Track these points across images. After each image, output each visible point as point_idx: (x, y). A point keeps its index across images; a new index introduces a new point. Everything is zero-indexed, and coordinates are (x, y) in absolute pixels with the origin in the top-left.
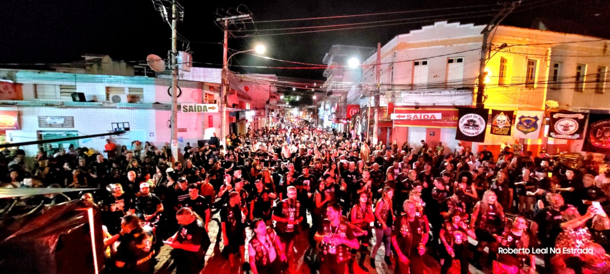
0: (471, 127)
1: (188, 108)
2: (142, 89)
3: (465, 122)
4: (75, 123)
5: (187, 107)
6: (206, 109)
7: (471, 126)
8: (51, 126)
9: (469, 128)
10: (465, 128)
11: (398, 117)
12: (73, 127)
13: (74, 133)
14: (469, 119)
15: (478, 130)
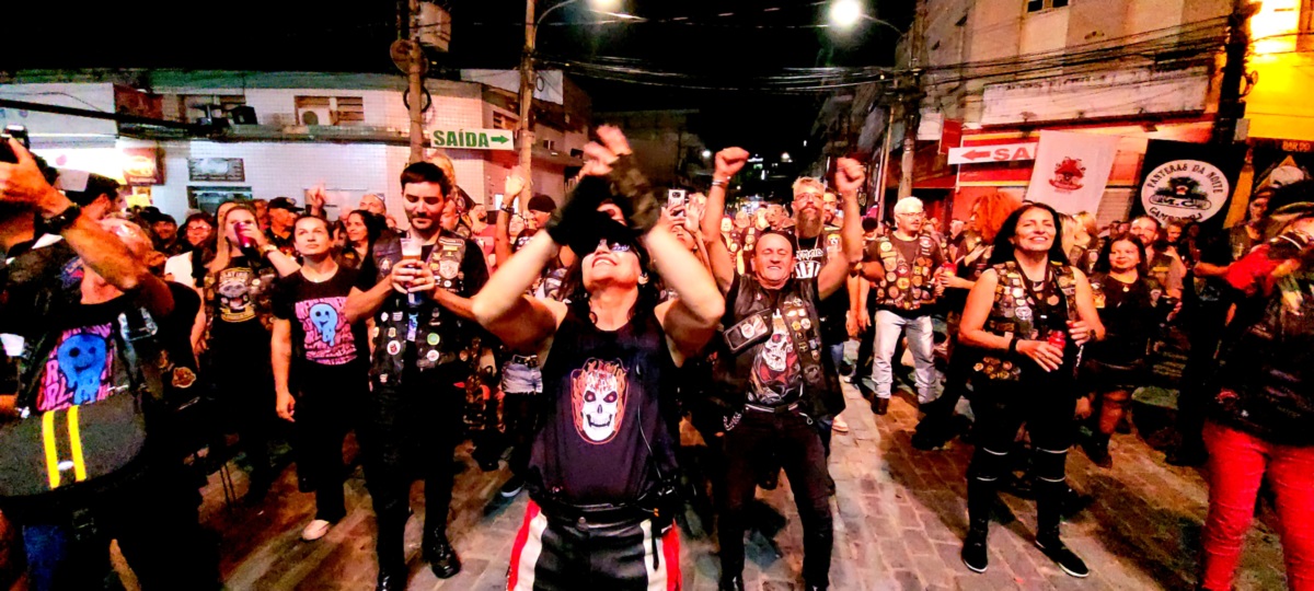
0: (1179, 201)
1: (445, 137)
2: (361, 98)
3: (1164, 183)
4: (246, 173)
5: (442, 133)
6: (486, 141)
7: (1181, 197)
8: (208, 178)
9: (1171, 202)
10: (1160, 201)
11: (967, 156)
12: (243, 180)
13: (246, 193)
14: (1176, 175)
15: (1199, 207)
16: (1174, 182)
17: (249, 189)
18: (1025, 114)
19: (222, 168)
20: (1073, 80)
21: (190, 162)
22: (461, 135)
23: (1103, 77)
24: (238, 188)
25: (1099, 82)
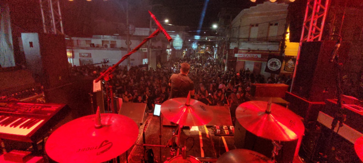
0: (273, 66)
2: (116, 41)
3: (271, 63)
8: (83, 57)
11: (238, 56)
12: (91, 57)
13: (91, 60)
14: (273, 61)
15: (277, 67)
16: (273, 62)
17: (92, 59)
18: (249, 48)
19: (86, 55)
20: (257, 43)
21: (80, 54)
23: (262, 43)
24: (90, 59)
25: (261, 44)
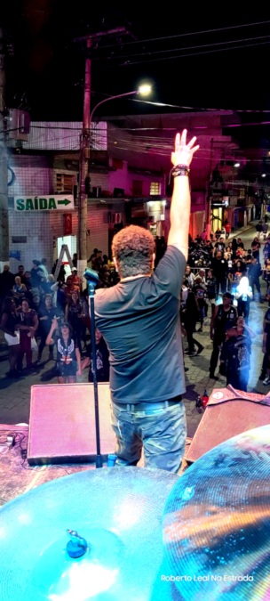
1: (25, 204)
5: (23, 201)
6: (54, 204)
22: (36, 200)
